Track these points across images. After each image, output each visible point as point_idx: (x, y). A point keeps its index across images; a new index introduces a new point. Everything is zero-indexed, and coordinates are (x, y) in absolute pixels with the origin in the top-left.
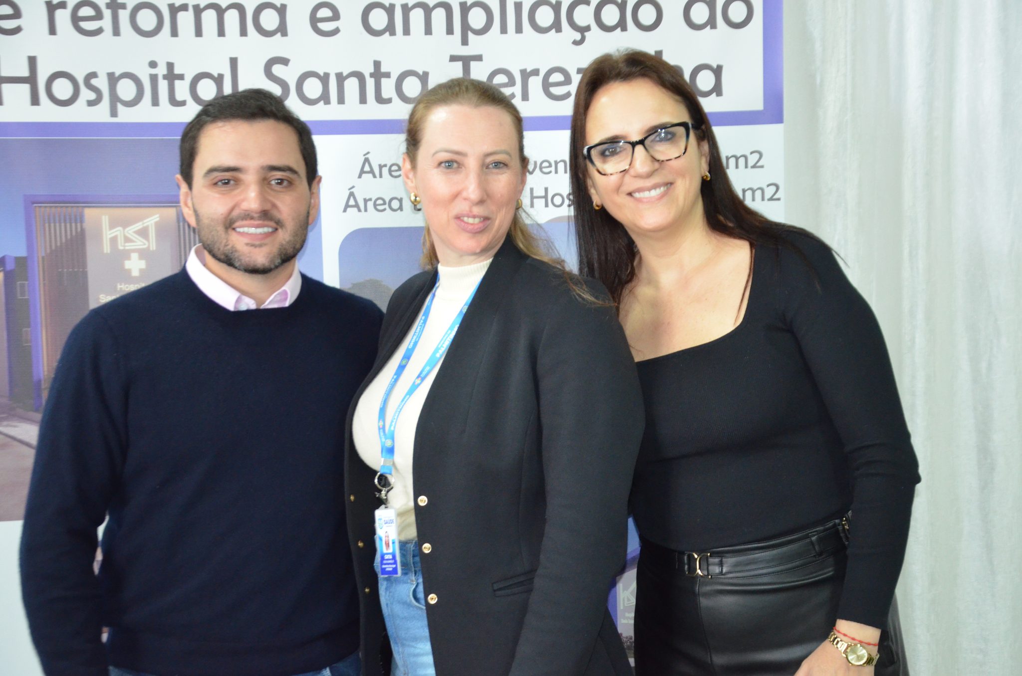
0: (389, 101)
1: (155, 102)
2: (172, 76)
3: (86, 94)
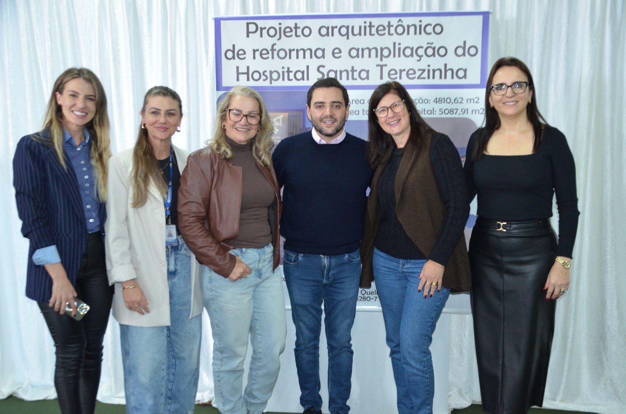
0: (356, 79)
2: (289, 71)
3: (263, 77)
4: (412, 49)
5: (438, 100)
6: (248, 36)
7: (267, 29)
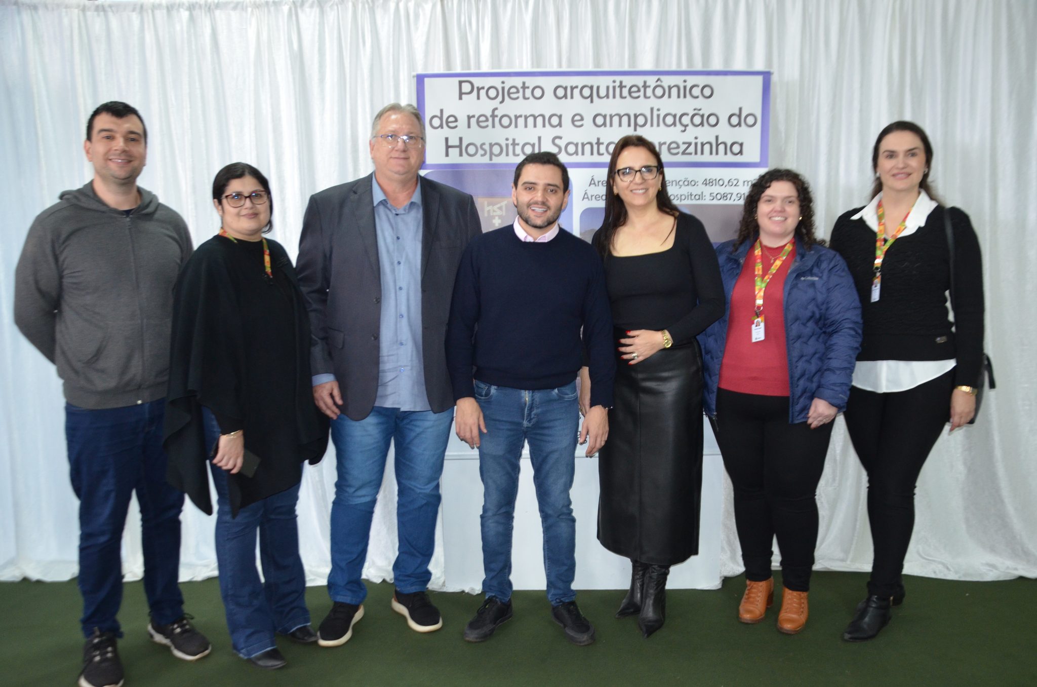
0: (603, 154)
1: (507, 155)
2: (514, 144)
3: (481, 152)
4: (675, 116)
5: (708, 182)
6: (460, 98)
7: (486, 88)
